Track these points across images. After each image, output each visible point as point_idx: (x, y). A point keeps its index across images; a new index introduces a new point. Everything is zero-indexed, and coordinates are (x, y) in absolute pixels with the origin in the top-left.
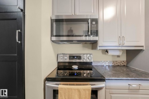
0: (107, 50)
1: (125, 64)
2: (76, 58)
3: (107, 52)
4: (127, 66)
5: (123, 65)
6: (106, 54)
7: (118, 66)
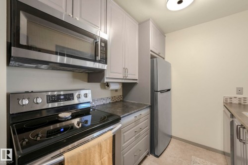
0: (107, 83)
1: (121, 99)
2: (63, 99)
3: (108, 86)
4: (123, 101)
5: (119, 100)
6: (105, 88)
7: (116, 102)
